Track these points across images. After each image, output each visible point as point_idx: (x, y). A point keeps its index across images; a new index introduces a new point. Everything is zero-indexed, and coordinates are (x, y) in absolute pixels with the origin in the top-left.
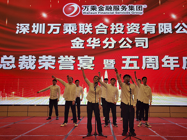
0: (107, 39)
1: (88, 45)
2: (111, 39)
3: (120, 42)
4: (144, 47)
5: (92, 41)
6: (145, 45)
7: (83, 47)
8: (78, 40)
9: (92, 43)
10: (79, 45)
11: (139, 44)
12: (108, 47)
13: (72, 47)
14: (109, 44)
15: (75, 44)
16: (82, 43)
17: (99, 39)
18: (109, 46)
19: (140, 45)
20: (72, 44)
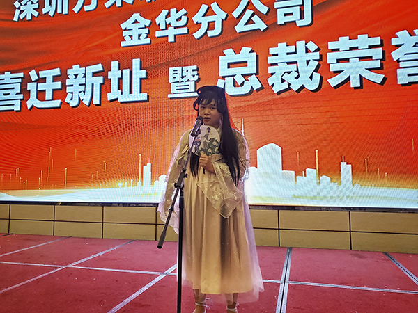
0: (204, 8)
1: (158, 34)
2: (214, 6)
3: (236, 14)
4: (299, 23)
5: (168, 21)
6: (302, 17)
7: (148, 41)
8: (136, 22)
9: (168, 26)
10: (139, 35)
11: (285, 15)
12: (206, 33)
13: (123, 44)
14: (209, 23)
15: (130, 33)
16: (146, 27)
17: (183, 11)
18: (208, 29)
19: (289, 19)
20: (125, 33)
